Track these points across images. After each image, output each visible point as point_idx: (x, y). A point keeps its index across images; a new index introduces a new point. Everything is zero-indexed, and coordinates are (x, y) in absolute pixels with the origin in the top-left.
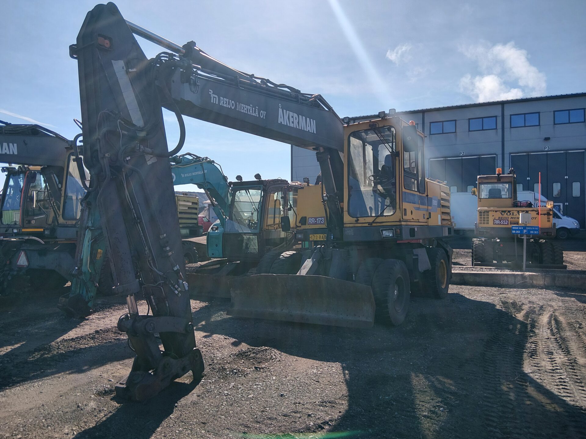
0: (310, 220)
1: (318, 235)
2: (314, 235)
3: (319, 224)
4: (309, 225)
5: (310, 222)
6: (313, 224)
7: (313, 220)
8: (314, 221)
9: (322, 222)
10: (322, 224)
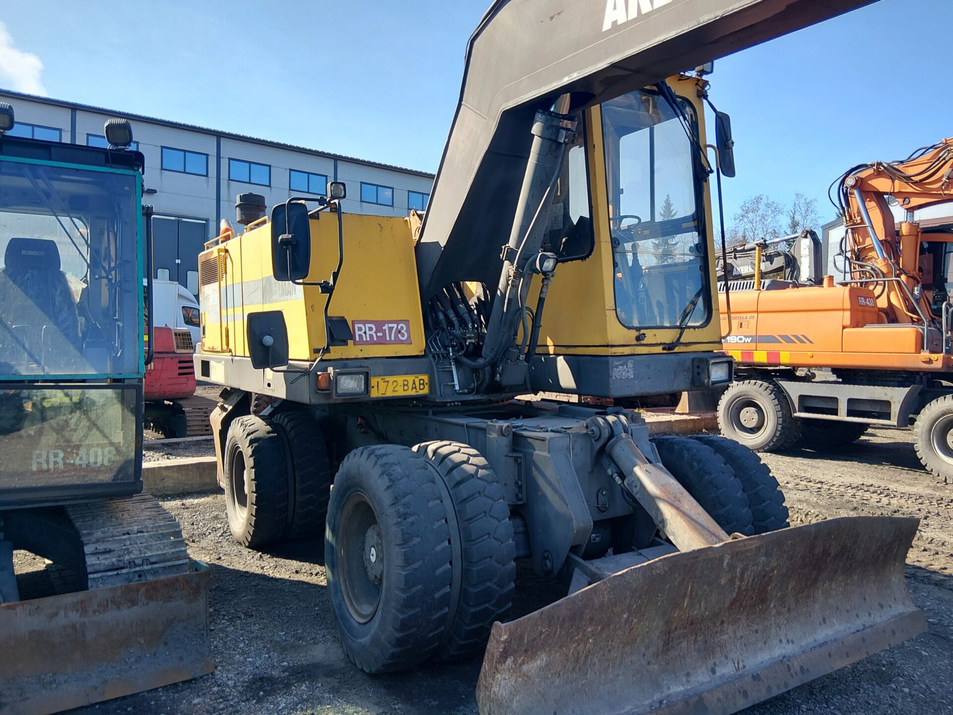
0: (360, 329)
1: (400, 379)
2: (387, 378)
3: (391, 343)
4: (359, 347)
5: (360, 336)
6: (372, 342)
7: (371, 329)
8: (373, 333)
9: (403, 335)
10: (402, 342)
